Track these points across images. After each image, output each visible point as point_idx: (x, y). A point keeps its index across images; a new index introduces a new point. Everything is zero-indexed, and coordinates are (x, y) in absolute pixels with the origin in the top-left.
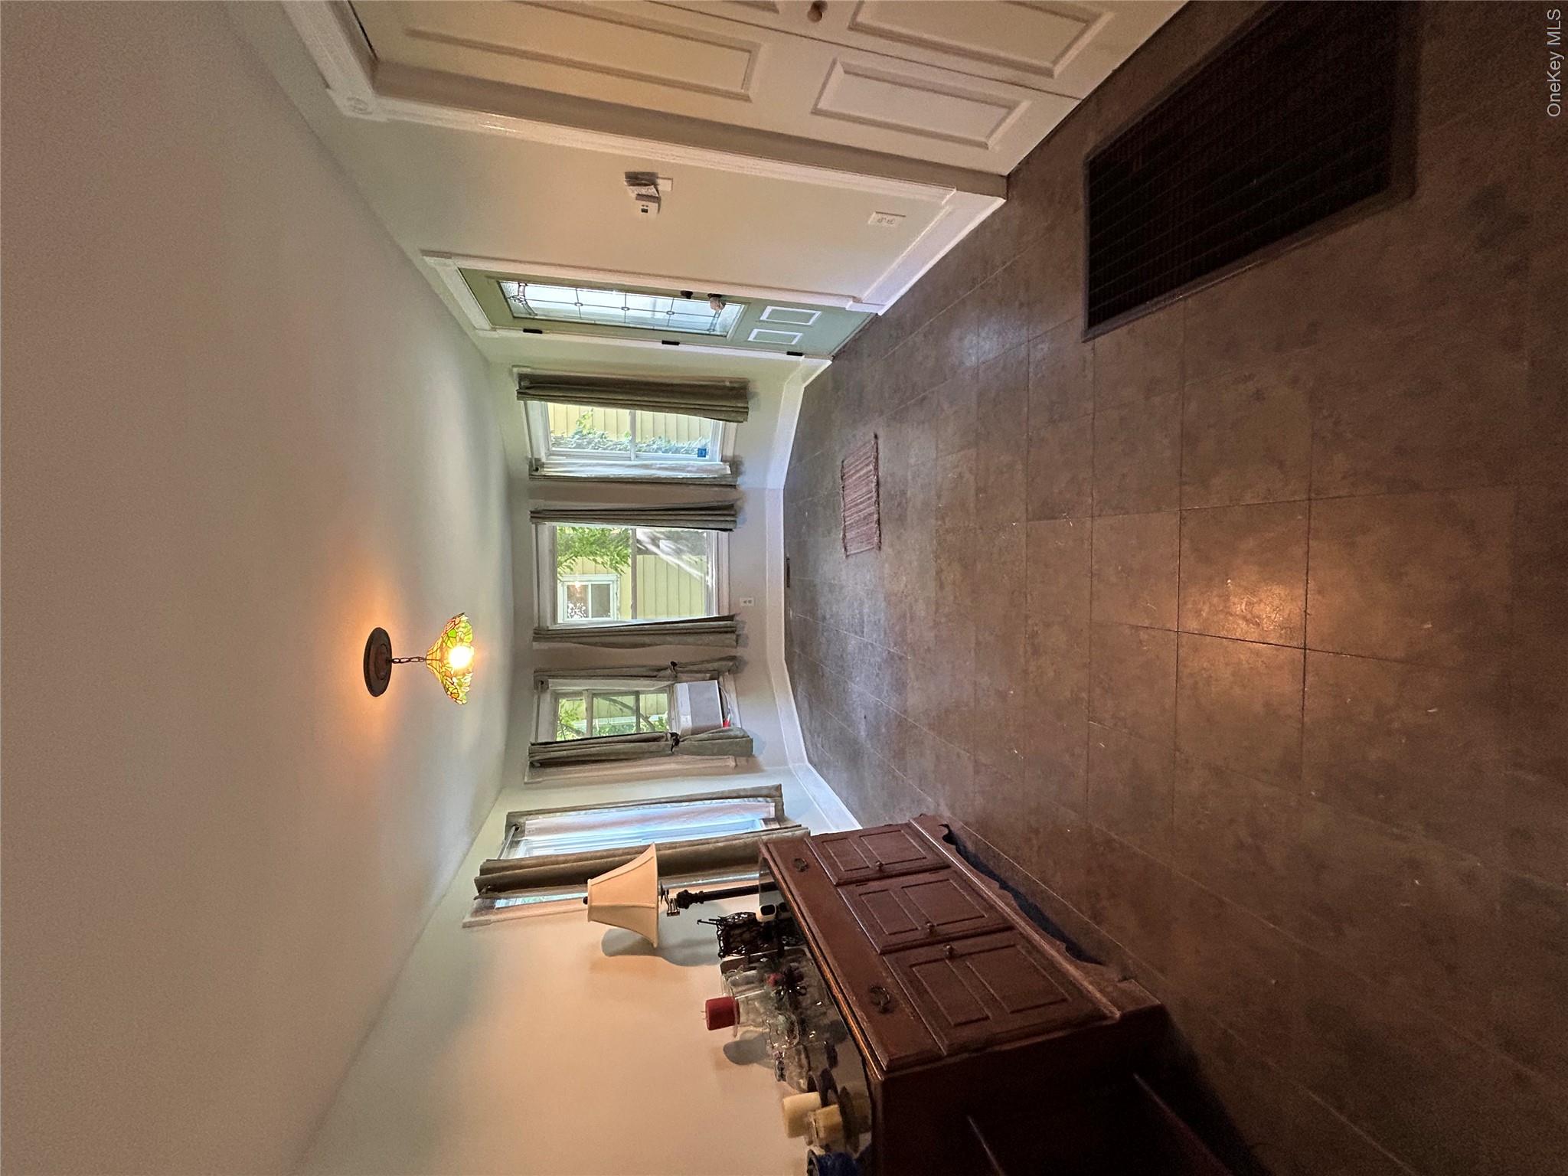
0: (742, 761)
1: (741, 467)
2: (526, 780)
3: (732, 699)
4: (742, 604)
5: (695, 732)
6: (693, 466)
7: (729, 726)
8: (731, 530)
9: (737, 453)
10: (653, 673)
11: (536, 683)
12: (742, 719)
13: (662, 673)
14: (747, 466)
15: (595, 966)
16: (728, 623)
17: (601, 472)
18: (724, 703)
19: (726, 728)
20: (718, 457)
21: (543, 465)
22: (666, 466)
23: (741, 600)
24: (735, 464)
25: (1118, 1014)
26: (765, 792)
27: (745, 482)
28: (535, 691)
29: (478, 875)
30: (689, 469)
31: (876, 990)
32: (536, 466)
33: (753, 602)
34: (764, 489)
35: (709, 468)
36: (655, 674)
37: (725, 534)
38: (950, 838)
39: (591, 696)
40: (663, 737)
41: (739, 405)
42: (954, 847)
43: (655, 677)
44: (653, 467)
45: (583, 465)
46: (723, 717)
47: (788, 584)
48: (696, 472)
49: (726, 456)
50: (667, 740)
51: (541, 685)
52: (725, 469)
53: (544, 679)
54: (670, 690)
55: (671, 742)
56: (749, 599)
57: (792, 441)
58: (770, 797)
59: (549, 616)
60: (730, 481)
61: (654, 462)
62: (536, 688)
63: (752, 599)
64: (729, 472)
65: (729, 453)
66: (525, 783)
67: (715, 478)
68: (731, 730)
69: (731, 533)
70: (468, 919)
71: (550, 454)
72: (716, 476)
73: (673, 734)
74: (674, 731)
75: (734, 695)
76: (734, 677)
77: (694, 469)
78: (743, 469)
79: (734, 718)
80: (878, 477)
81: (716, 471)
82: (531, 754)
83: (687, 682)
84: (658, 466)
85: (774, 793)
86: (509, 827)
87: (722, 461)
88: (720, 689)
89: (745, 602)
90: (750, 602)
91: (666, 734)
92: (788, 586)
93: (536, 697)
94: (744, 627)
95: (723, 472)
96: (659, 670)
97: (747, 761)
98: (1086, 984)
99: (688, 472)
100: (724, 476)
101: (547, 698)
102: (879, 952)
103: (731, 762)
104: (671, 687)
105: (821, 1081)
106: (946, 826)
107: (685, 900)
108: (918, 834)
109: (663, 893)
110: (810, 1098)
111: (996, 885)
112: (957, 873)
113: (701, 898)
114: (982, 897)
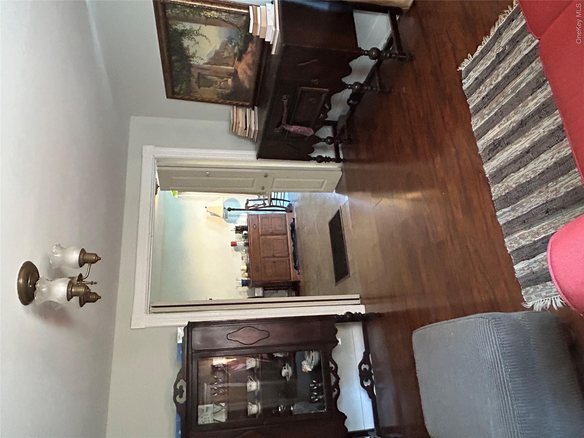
25: (293, 281)
38: (292, 224)
42: (291, 228)
98: (292, 273)
105: (248, 265)
106: (294, 219)
107: (230, 209)
108: (286, 221)
109: (224, 208)
110: (245, 267)
111: (292, 244)
112: (287, 238)
113: (234, 210)
114: (288, 247)
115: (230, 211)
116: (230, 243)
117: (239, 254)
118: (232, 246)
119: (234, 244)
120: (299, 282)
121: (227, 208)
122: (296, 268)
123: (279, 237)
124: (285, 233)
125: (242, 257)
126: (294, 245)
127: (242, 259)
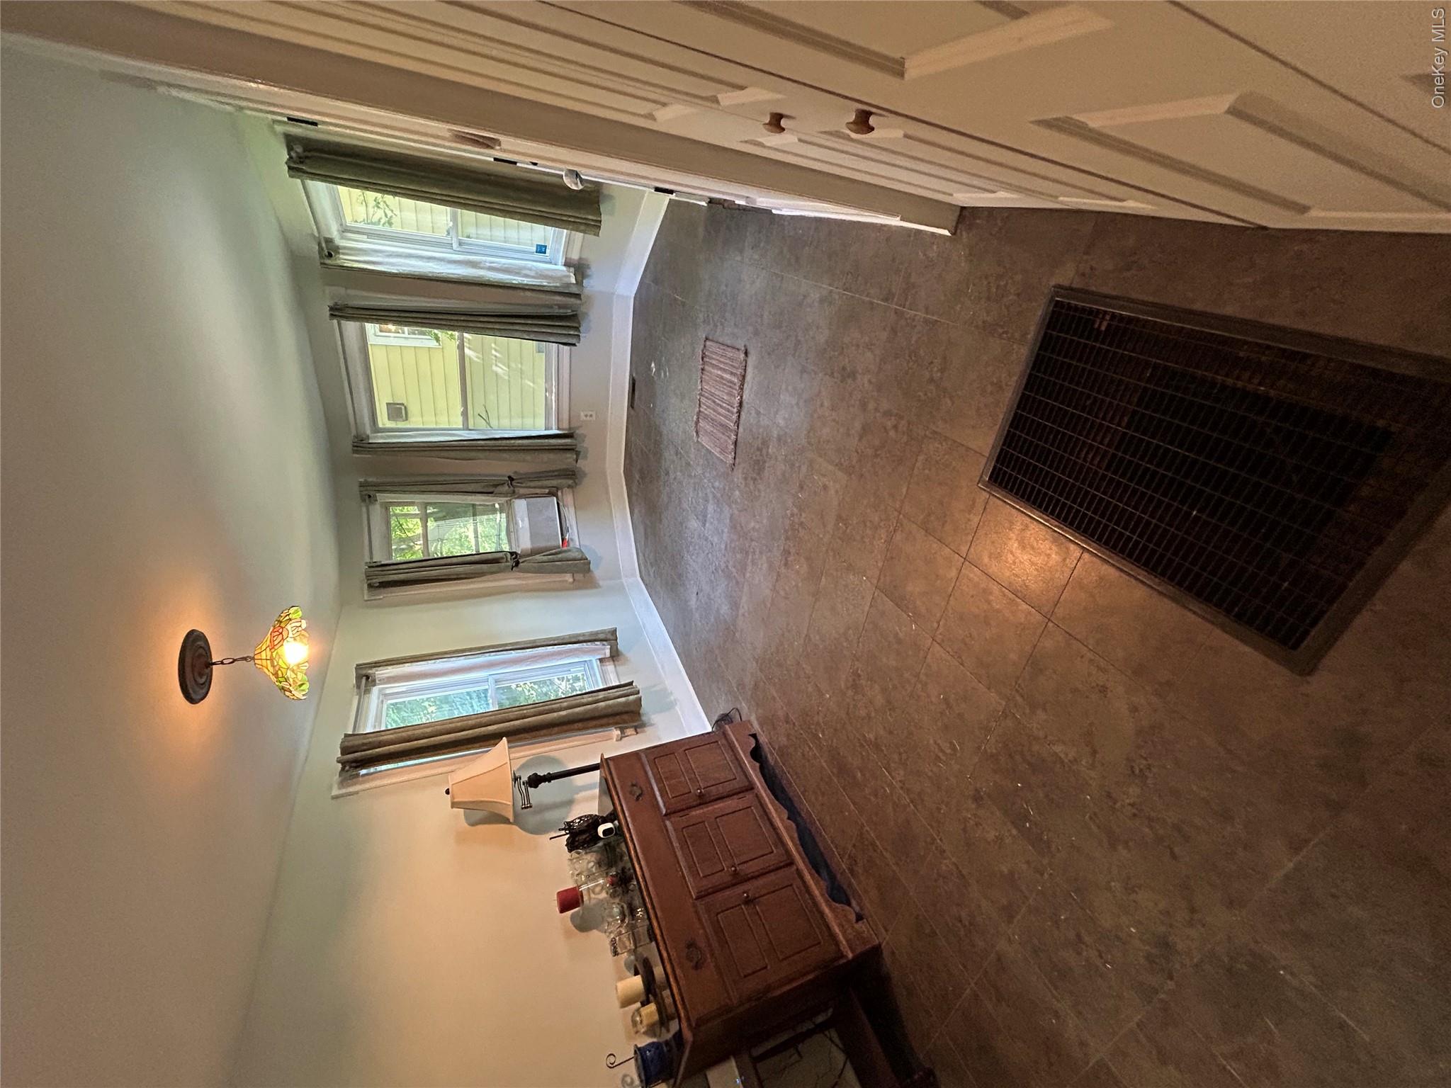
0: (579, 576)
1: (588, 271)
2: (366, 598)
3: (570, 513)
4: (583, 418)
5: (534, 552)
6: (530, 269)
7: (569, 545)
8: (574, 345)
9: (584, 256)
10: (491, 488)
11: (362, 496)
12: (581, 537)
13: (500, 489)
14: (594, 270)
15: (461, 838)
16: (568, 441)
17: (413, 266)
18: (563, 522)
19: (565, 548)
20: (561, 260)
21: (337, 249)
22: (498, 266)
23: (582, 414)
24: (580, 269)
25: (850, 956)
26: (602, 636)
27: (593, 285)
28: (363, 504)
29: (339, 755)
30: (524, 272)
31: (691, 945)
32: (329, 250)
33: (594, 416)
34: (613, 294)
35: (550, 273)
36: (491, 490)
37: (567, 348)
38: (757, 754)
39: (423, 506)
40: (502, 558)
41: (590, 217)
42: (758, 765)
43: (492, 493)
44: (482, 265)
45: (391, 255)
46: (562, 535)
47: (631, 404)
48: (533, 277)
49: (571, 259)
50: (507, 561)
51: (368, 498)
52: (569, 276)
53: (371, 493)
54: (507, 509)
55: (511, 563)
56: (590, 413)
57: (648, 254)
58: (606, 641)
59: (367, 420)
60: (574, 290)
61: (484, 258)
62: (364, 500)
63: (594, 414)
64: (573, 281)
65: (575, 256)
66: (366, 601)
67: (556, 287)
68: (569, 551)
69: (573, 348)
70: (335, 792)
71: (345, 230)
72: (558, 285)
73: (512, 553)
74: (514, 550)
75: (572, 510)
76: (573, 492)
77: (532, 274)
78: (589, 272)
79: (573, 534)
80: (742, 397)
81: (560, 278)
82: (368, 577)
83: (525, 498)
84: (488, 264)
85: (609, 636)
86: (359, 678)
87: (565, 265)
88: (558, 504)
89: (586, 416)
90: (591, 416)
91: (506, 555)
92: (632, 407)
93: (364, 509)
94: (584, 441)
95: (566, 280)
96: (496, 486)
97: (584, 576)
98: (834, 924)
99: (526, 276)
100: (569, 285)
101: (376, 510)
102: (694, 897)
103: (568, 578)
104: (509, 503)
105: (643, 968)
106: (754, 736)
107: (535, 781)
108: (732, 747)
109: (516, 779)
110: (636, 983)
111: (785, 815)
112: (758, 797)
113: (549, 778)
114: (775, 828)
115: (536, 786)
116: (555, 897)
117: (600, 940)
118: (563, 909)
119: (569, 901)
120: (876, 951)
121: (525, 779)
122: (838, 894)
123: (731, 804)
124: (747, 784)
125: (613, 943)
126: (794, 814)
127: (615, 953)
